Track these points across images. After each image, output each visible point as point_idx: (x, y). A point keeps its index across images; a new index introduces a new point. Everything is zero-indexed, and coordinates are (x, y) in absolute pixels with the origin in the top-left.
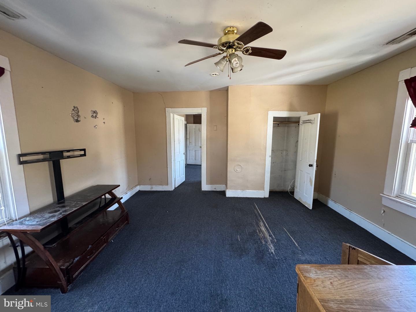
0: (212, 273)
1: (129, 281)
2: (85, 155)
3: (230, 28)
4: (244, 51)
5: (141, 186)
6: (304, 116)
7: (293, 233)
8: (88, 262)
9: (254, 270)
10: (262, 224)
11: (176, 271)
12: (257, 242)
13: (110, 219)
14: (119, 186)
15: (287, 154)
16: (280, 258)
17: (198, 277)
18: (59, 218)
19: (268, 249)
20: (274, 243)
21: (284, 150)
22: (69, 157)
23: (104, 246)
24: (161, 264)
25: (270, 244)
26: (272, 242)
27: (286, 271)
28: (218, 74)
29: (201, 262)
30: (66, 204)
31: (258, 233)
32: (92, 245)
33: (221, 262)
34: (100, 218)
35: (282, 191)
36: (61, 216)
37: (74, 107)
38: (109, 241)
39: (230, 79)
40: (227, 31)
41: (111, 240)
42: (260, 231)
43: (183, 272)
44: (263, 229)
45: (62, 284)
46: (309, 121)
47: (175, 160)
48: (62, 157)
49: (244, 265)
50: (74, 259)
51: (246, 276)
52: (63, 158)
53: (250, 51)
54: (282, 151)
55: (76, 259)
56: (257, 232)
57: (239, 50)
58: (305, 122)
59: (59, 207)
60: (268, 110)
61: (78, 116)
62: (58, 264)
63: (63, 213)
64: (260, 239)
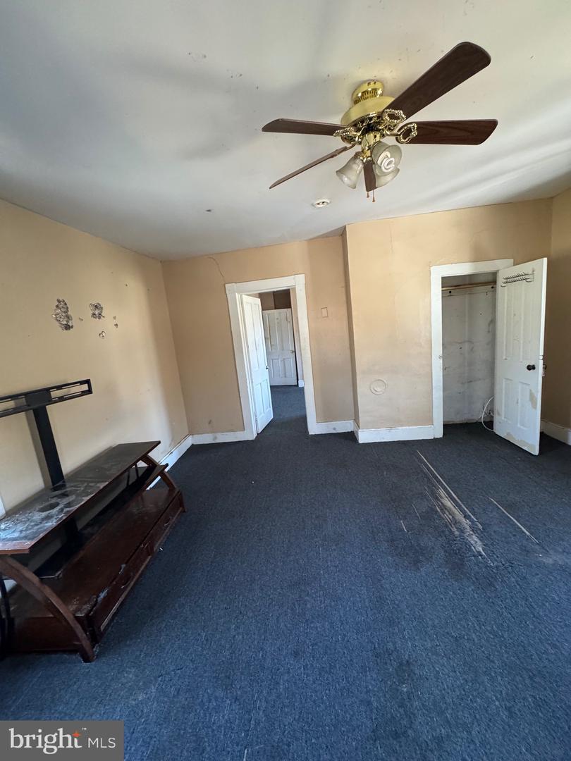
0: (367, 604)
1: (206, 630)
2: (89, 391)
3: (369, 84)
4: (400, 135)
5: (195, 436)
6: (505, 268)
7: (511, 507)
8: (123, 596)
9: (451, 593)
10: (442, 492)
11: (294, 605)
12: (443, 532)
13: (150, 507)
14: (159, 442)
15: (472, 350)
16: (500, 564)
17: (341, 617)
18: (59, 520)
19: (468, 546)
20: (479, 531)
21: (465, 342)
22: (61, 399)
23: (148, 560)
24: (262, 590)
25: (470, 535)
26: (474, 530)
27: (521, 592)
28: (328, 202)
29: (338, 582)
30: (67, 489)
31: (441, 513)
32: (126, 563)
33: (379, 580)
34: (134, 508)
35: (465, 422)
36: (63, 516)
37: (59, 301)
38: (155, 549)
39: (374, 201)
40: (360, 95)
41: (158, 547)
42: (443, 508)
43: (309, 606)
44: (448, 503)
45: (82, 645)
46: (522, 278)
47: (252, 382)
48: (49, 401)
49: (428, 583)
50: (98, 596)
51: (439, 608)
52: (51, 402)
53: (414, 134)
54: (460, 343)
55: (102, 595)
56: (437, 511)
57: (388, 133)
58: (510, 280)
59: (56, 496)
60: (430, 265)
61: (68, 317)
62: (70, 607)
63: (66, 510)
64: (447, 526)
